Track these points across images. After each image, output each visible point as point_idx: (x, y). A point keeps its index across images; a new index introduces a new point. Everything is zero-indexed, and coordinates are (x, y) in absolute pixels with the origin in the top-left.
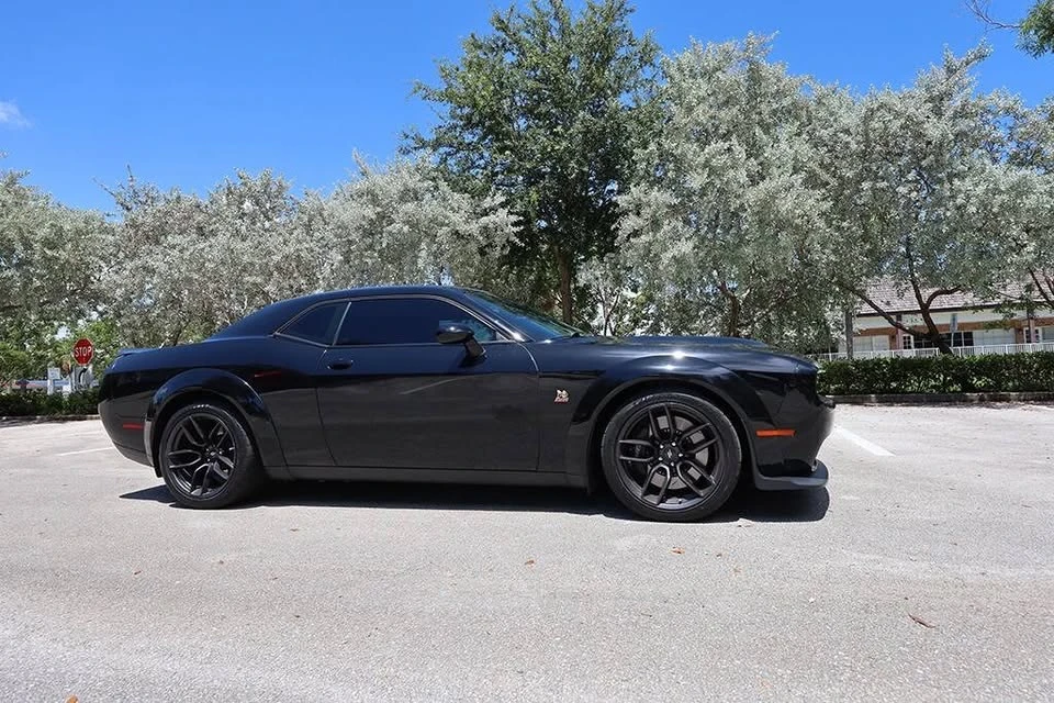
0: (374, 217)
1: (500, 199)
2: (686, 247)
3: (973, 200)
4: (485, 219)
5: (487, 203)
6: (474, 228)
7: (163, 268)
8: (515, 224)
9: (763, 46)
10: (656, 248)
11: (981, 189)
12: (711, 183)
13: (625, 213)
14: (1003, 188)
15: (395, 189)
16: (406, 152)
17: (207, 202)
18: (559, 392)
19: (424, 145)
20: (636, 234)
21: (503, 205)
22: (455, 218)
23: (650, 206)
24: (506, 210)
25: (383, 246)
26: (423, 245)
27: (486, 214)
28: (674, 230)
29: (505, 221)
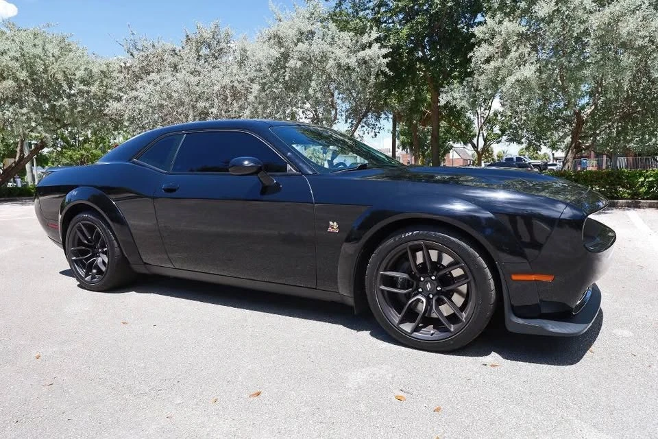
0: (278, 55)
1: (374, 35)
2: (528, 71)
4: (362, 54)
5: (365, 39)
6: (352, 61)
7: (145, 97)
8: (385, 56)
10: (503, 72)
12: (558, 11)
13: (479, 43)
15: (292, 33)
18: (331, 223)
20: (488, 61)
21: (377, 40)
22: (339, 53)
23: (501, 35)
24: (379, 44)
25: (287, 78)
26: (314, 77)
27: (363, 49)
28: (521, 56)
29: (377, 54)
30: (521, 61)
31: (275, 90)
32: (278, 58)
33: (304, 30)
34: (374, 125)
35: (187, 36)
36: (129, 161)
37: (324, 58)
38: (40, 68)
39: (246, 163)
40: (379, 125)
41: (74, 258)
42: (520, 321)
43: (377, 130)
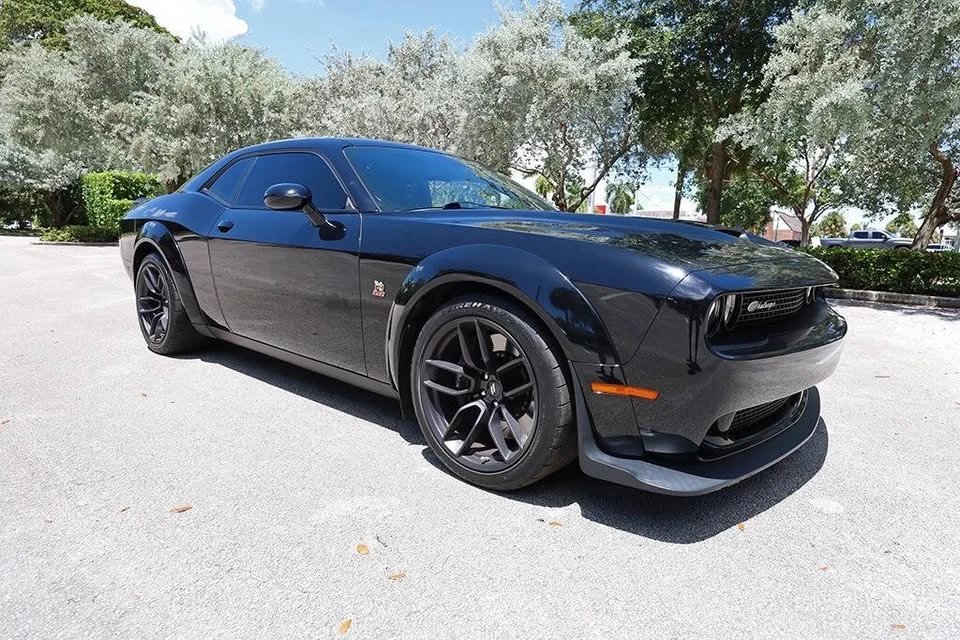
1: (625, 40)
4: (603, 67)
5: (610, 46)
6: (589, 78)
8: (636, 70)
18: (376, 282)
21: (627, 47)
23: (812, 36)
24: (629, 53)
25: (499, 101)
26: (535, 99)
27: (606, 60)
28: (843, 68)
29: (626, 68)
30: (842, 75)
31: (483, 118)
32: (490, 74)
33: (526, 34)
34: (637, 173)
35: (391, 49)
36: (199, 190)
37: (553, 73)
38: (225, 89)
39: (291, 192)
40: (644, 174)
41: (143, 310)
42: (606, 459)
43: (641, 181)
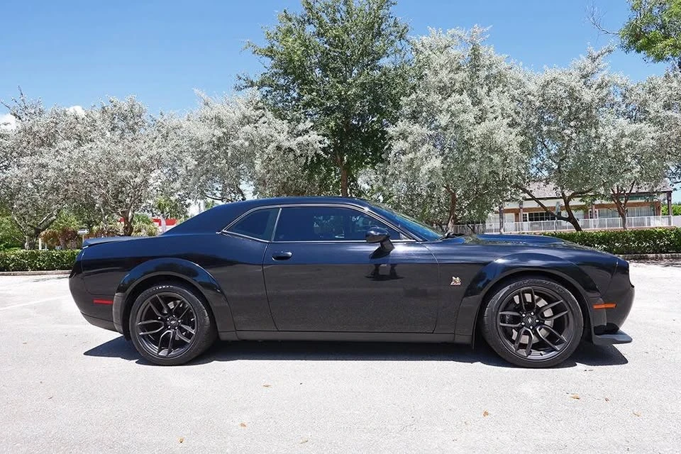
1: (309, 124)
2: (436, 163)
3: (610, 140)
8: (321, 142)
9: (482, 34)
11: (614, 133)
12: (452, 122)
14: (626, 134)
16: (239, 89)
17: (84, 116)
18: (454, 278)
19: (252, 84)
21: (312, 129)
22: (280, 136)
23: (413, 135)
27: (300, 135)
30: (429, 155)
41: (142, 333)
